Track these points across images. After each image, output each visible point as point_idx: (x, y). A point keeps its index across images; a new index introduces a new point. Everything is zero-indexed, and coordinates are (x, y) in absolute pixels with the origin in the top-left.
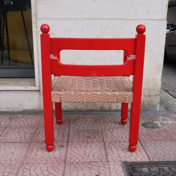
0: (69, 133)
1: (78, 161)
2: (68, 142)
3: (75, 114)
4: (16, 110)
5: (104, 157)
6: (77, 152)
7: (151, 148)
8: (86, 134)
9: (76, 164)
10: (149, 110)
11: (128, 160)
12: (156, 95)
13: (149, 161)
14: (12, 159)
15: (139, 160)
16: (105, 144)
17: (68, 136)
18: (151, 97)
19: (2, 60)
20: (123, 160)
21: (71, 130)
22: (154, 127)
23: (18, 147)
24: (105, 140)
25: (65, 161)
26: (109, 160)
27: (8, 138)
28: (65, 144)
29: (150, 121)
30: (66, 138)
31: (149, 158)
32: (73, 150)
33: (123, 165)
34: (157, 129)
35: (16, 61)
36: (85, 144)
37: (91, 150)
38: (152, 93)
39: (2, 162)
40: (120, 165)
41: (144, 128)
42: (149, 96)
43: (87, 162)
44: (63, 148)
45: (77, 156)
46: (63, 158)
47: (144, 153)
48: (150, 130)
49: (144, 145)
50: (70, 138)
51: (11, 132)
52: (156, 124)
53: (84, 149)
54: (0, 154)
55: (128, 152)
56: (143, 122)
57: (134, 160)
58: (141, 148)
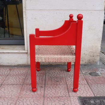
0: (45, 79)
1: (51, 96)
2: (45, 84)
3: (49, 67)
4: (13, 65)
5: (67, 94)
6: (51, 90)
7: (95, 88)
8: (56, 79)
9: (50, 98)
10: (93, 65)
11: (82, 96)
12: (98, 56)
13: (94, 96)
14: (12, 95)
15: (88, 96)
16: (67, 85)
17: (45, 81)
18: (94, 57)
19: (4, 34)
20: (78, 96)
21: (47, 77)
22: (96, 75)
23: (15, 88)
24: (67, 83)
25: (44, 96)
26: (70, 96)
27: (9, 82)
28: (43, 86)
29: (94, 71)
30: (44, 82)
31: (94, 95)
32: (48, 89)
33: (79, 98)
34: (98, 77)
35: (13, 35)
36: (56, 86)
37: (59, 89)
38: (95, 54)
39: (6, 97)
40: (77, 99)
41: (90, 76)
42: (93, 56)
43: (57, 97)
44: (42, 88)
45: (51, 93)
46: (43, 94)
47: (91, 91)
48: (94, 77)
49: (91, 86)
50: (46, 82)
51: (11, 78)
52: (97, 73)
53: (55, 89)
54: (5, 91)
55: (81, 91)
56: (90, 72)
57: (85, 96)
58: (89, 88)
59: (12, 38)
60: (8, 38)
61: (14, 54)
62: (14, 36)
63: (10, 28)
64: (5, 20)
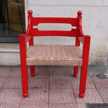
0: (49, 82)
1: (57, 103)
2: (49, 88)
3: (52, 68)
4: (14, 65)
5: (74, 100)
6: (56, 96)
7: (104, 93)
8: (61, 82)
9: (56, 105)
10: (100, 66)
11: (90, 102)
12: (105, 56)
13: (103, 103)
14: (14, 101)
15: (97, 102)
16: (73, 90)
17: (49, 84)
18: (102, 57)
20: (86, 102)
21: (51, 79)
22: (105, 77)
23: (17, 92)
24: (73, 87)
25: (49, 102)
26: (77, 102)
27: (10, 85)
28: (47, 90)
29: (102, 73)
30: (48, 85)
31: (103, 101)
32: (53, 94)
33: (87, 106)
34: (106, 79)
36: (61, 90)
37: (65, 94)
38: (103, 55)
39: (7, 103)
40: (85, 106)
41: (98, 78)
42: (101, 56)
43: (63, 103)
44: (46, 93)
45: (56, 99)
46: (47, 100)
47: (100, 97)
48: (102, 80)
49: (99, 91)
50: (50, 86)
51: (12, 80)
52: (105, 76)
53: (60, 93)
54: (6, 96)
55: (89, 97)
56: (97, 74)
57: (94, 103)
58: (97, 93)
59: (12, 36)
60: (8, 36)
61: (15, 53)
62: (14, 32)
63: (10, 24)
64: (5, 13)
